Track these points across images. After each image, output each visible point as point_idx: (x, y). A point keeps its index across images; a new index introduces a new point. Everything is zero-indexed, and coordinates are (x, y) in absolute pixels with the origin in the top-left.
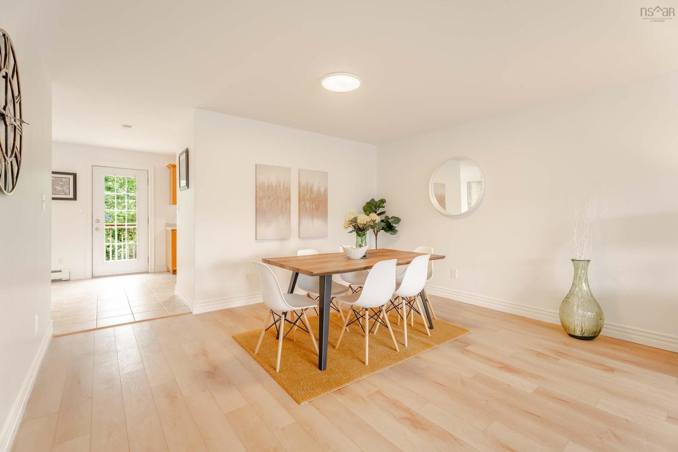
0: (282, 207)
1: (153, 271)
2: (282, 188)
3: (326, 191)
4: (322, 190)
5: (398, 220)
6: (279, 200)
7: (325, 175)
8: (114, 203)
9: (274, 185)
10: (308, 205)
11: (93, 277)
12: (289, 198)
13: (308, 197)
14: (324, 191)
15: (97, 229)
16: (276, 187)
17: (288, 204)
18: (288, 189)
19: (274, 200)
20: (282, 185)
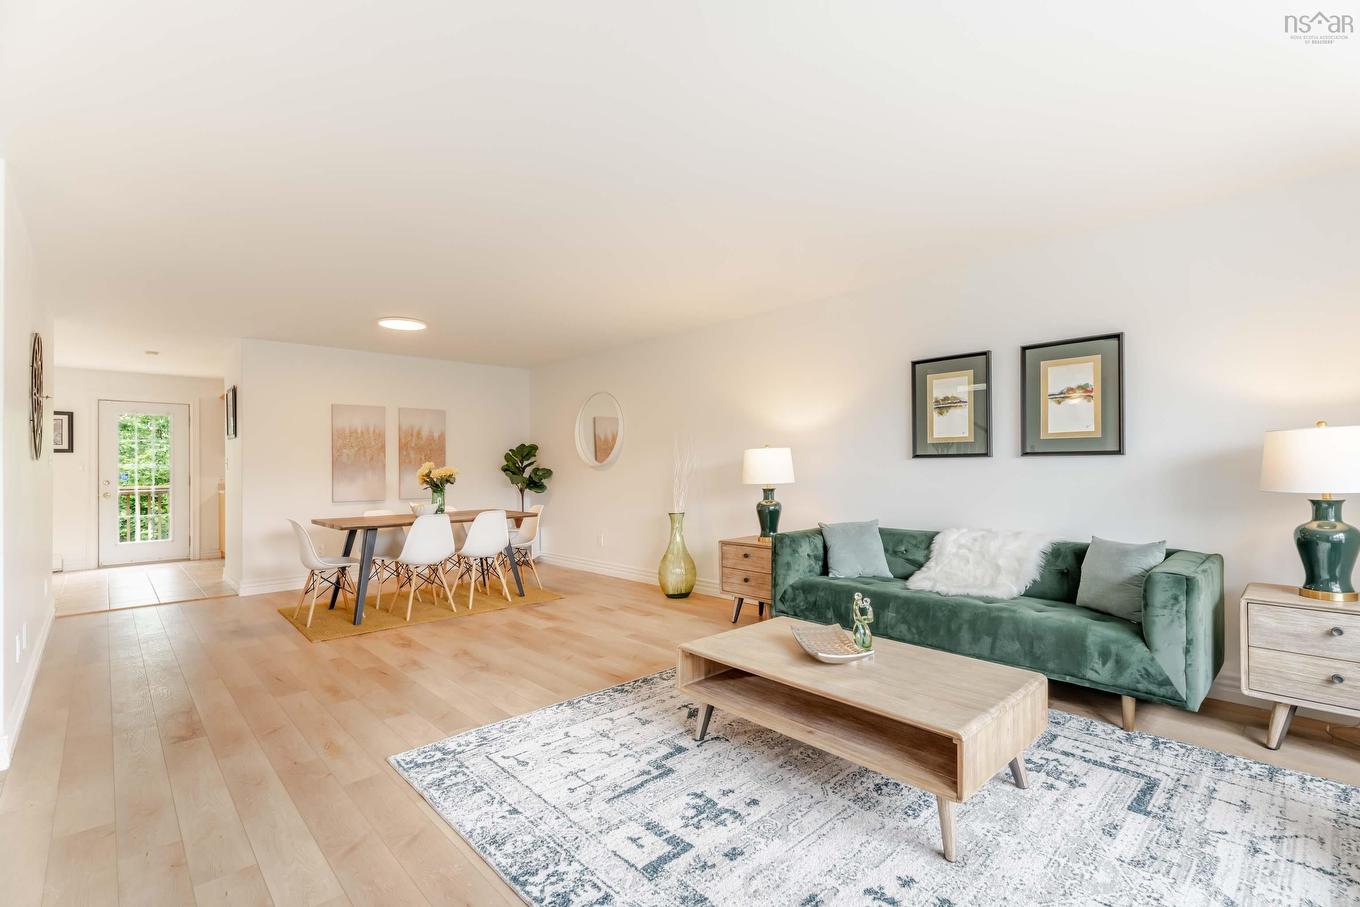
0: (372, 459)
1: (198, 557)
2: (371, 435)
3: (442, 437)
4: (436, 435)
5: (548, 473)
6: (368, 450)
7: (441, 415)
8: (133, 450)
9: (359, 431)
10: (412, 455)
11: (99, 567)
12: (383, 447)
13: (413, 445)
14: (439, 437)
15: (105, 495)
16: (362, 433)
17: (382, 454)
18: (380, 436)
19: (359, 449)
20: (371, 430)
